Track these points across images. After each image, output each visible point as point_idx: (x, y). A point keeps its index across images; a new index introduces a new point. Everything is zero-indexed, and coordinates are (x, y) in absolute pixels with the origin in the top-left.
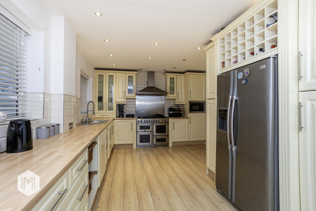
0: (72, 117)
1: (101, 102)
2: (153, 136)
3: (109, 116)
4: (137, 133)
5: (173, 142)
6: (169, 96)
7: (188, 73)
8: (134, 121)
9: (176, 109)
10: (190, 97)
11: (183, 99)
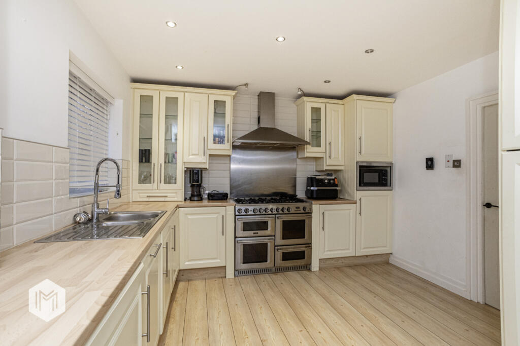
0: (52, 201)
1: (146, 162)
2: (275, 246)
3: (166, 196)
4: (236, 239)
5: (320, 259)
6: (310, 151)
7: (355, 96)
8: (228, 210)
9: (326, 181)
10: (360, 152)
11: (340, 159)
